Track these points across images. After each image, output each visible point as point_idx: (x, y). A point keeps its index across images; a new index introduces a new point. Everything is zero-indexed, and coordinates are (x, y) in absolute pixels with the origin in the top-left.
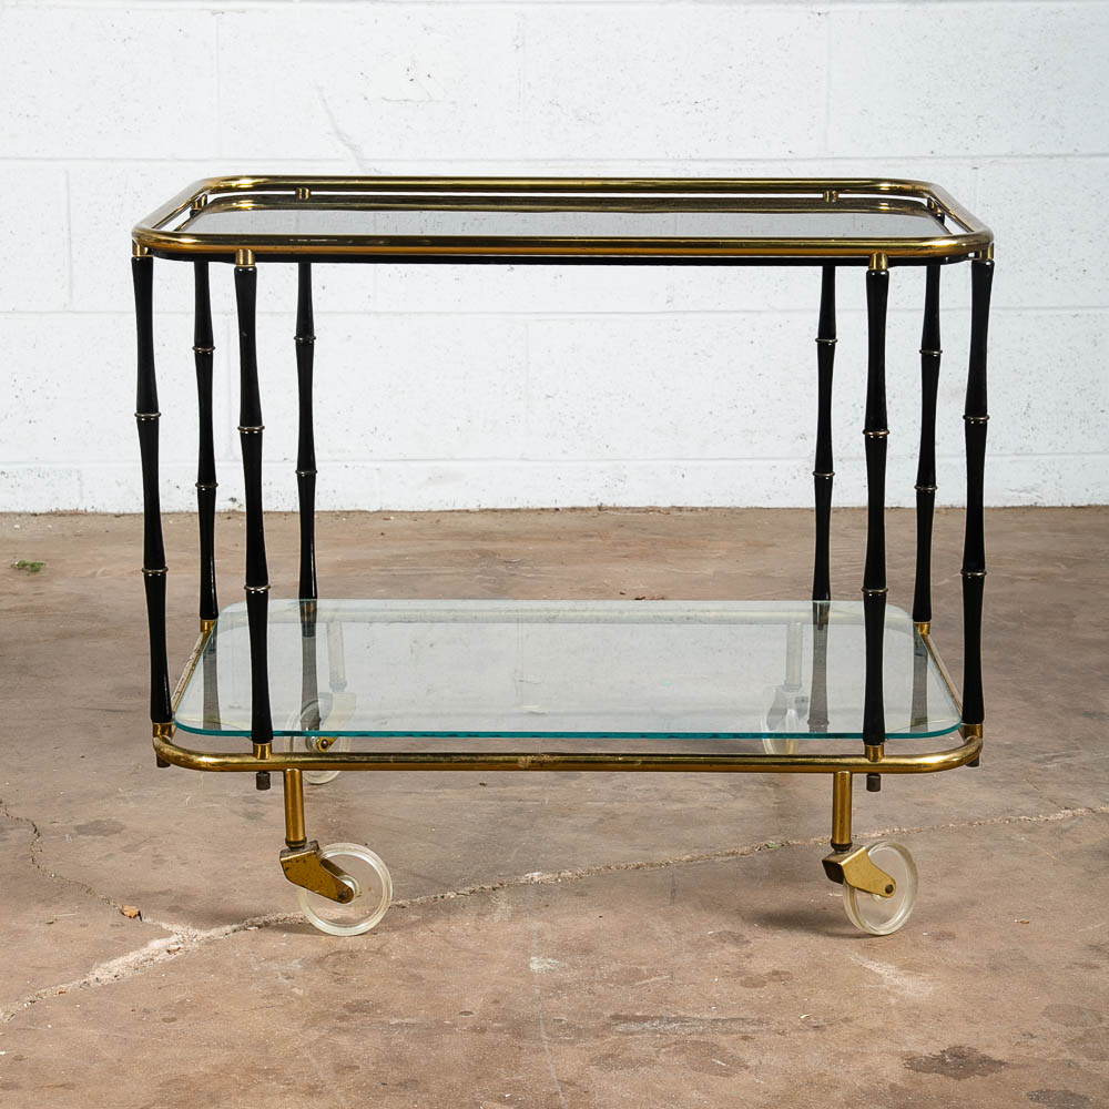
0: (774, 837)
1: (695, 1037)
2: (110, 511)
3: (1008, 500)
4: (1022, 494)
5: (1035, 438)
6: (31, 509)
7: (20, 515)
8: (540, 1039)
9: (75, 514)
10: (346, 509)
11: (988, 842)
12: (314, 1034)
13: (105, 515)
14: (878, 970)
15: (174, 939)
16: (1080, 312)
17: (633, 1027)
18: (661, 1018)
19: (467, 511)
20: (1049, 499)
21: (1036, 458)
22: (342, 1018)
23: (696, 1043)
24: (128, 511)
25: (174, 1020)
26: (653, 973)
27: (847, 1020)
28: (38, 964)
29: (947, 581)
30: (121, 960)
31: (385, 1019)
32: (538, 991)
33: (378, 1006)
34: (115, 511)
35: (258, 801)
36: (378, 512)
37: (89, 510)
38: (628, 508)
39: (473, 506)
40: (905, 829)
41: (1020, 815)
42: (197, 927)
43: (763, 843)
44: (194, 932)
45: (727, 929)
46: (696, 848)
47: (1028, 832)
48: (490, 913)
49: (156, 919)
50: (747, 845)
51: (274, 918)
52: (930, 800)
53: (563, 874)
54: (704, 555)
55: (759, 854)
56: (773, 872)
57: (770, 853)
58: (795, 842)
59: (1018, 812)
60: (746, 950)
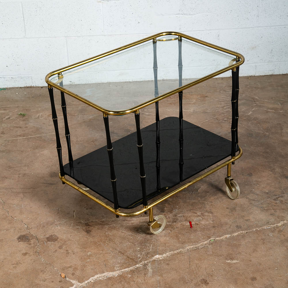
0: (212, 237)
2: (40, 86)
3: (266, 73)
4: (269, 72)
5: (273, 58)
6: (20, 86)
7: (17, 88)
9: (31, 87)
10: (99, 83)
13: (39, 87)
16: (286, 26)
19: (130, 82)
20: (276, 73)
21: (273, 63)
24: (44, 86)
34: (41, 86)
36: (107, 83)
37: (35, 86)
38: (170, 80)
39: (131, 81)
40: (243, 232)
41: (271, 224)
42: (79, 282)
43: (210, 240)
44: (79, 284)
45: (203, 278)
46: (194, 242)
47: (273, 232)
48: (147, 273)
49: (69, 278)
50: (206, 241)
51: (97, 277)
52: (249, 218)
53: (163, 255)
54: (190, 103)
55: (209, 245)
56: (213, 252)
57: (212, 244)
58: (217, 238)
59: (270, 223)
60: (208, 287)
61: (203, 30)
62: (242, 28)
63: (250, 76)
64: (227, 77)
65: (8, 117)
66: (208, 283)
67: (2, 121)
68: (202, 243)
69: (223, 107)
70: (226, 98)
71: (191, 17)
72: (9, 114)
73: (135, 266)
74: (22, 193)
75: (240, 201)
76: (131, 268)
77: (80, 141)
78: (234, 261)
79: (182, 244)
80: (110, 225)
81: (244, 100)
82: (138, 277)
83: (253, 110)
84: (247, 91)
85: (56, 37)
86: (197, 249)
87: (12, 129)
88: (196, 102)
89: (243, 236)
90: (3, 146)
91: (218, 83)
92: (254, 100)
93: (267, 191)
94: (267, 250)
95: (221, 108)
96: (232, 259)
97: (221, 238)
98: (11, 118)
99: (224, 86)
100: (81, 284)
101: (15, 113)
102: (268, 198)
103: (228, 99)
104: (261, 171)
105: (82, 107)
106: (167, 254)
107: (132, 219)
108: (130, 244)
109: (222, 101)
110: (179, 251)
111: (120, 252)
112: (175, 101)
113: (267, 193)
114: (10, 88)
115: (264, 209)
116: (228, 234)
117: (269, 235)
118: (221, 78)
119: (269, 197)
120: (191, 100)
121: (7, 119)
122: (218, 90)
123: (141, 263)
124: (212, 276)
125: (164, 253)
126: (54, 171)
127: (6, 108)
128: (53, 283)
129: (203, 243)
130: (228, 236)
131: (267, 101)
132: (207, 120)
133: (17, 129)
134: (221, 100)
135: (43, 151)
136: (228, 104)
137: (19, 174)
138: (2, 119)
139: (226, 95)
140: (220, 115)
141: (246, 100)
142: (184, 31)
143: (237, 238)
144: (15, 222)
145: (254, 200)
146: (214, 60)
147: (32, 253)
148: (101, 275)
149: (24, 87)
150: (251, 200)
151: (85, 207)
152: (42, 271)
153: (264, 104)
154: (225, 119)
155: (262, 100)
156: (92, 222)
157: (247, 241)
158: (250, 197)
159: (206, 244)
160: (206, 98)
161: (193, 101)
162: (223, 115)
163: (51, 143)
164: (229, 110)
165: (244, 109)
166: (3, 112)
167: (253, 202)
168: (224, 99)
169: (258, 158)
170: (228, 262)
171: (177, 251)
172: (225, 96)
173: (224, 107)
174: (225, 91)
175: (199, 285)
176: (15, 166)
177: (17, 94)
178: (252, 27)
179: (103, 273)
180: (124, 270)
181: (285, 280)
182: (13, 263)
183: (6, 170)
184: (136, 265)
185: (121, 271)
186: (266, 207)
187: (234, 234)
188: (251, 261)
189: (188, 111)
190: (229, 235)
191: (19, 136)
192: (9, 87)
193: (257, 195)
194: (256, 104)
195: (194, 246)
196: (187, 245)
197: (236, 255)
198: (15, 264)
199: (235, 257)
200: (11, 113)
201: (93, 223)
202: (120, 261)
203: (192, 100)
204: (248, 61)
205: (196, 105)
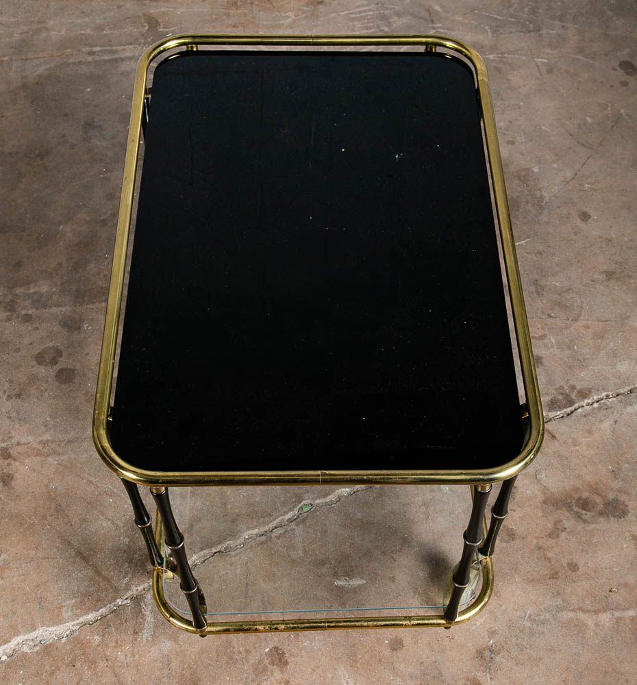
43: (300, 505)
45: (276, 645)
46: (262, 516)
48: (141, 629)
50: (291, 510)
51: (16, 642)
56: (305, 552)
57: (304, 520)
58: (318, 501)
60: (286, 676)
66: (286, 663)
68: (279, 519)
70: (365, 8)
73: (112, 606)
76: (103, 611)
78: (356, 582)
80: (63, 454)
81: (409, 17)
82: (116, 642)
86: (268, 538)
92: (430, 14)
96: (349, 574)
97: (328, 499)
103: (370, 10)
105: (21, 34)
111: (79, 553)
112: (245, 15)
116: (345, 486)
123: (129, 593)
129: (282, 517)
131: (460, 19)
134: (355, 13)
141: (412, 15)
143: (364, 501)
148: (27, 636)
153: (453, 30)
155: (448, 14)
156: (18, 444)
160: (320, 7)
161: (289, 17)
168: (365, 11)
170: (340, 583)
175: (265, 669)
179: (34, 628)
180: (85, 617)
181: (470, 645)
184: (115, 600)
185: (78, 622)
190: (347, 489)
194: (434, 28)
195: (261, 529)
196: (244, 527)
197: (360, 558)
199: (357, 567)
201: (19, 448)
202: (78, 586)
203: (287, 14)
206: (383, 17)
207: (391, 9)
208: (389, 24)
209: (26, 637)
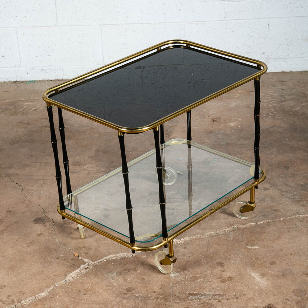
0: (236, 224)
1: (207, 301)
6: (50, 79)
7: (47, 80)
8: (171, 302)
9: (62, 80)
11: (290, 226)
12: (118, 299)
14: (255, 276)
15: (86, 265)
17: (193, 297)
18: (200, 294)
22: (125, 294)
23: (207, 303)
25: (86, 294)
26: (200, 277)
27: (244, 295)
28: (54, 274)
29: (299, 108)
30: (74, 272)
31: (135, 294)
32: (172, 284)
33: (134, 289)
35: (108, 210)
37: (66, 79)
40: (269, 221)
41: (300, 215)
42: (92, 260)
43: (233, 227)
44: (91, 262)
45: (220, 261)
46: (216, 229)
47: (301, 222)
49: (82, 257)
50: (228, 228)
51: (110, 257)
52: (278, 208)
53: (181, 240)
54: (233, 97)
55: (231, 231)
56: (234, 238)
57: (234, 231)
58: (241, 226)
59: (300, 213)
60: (223, 269)
61: (251, 19)
62: (295, 17)
63: (305, 72)
64: (278, 72)
65: (35, 109)
66: (224, 266)
67: (28, 112)
68: (223, 230)
69: (269, 102)
71: (238, 4)
72: (36, 106)
74: (42, 179)
75: (272, 192)
77: (108, 132)
78: (255, 247)
79: (203, 230)
81: (294, 96)
82: (152, 258)
83: (302, 105)
84: (299, 87)
85: (89, 25)
86: (218, 235)
87: (38, 120)
88: (239, 97)
89: (269, 224)
90: (27, 136)
91: (268, 78)
92: (305, 95)
93: (302, 184)
94: (292, 238)
95: (267, 102)
96: (253, 245)
97: (245, 226)
98: (38, 110)
99: (274, 81)
100: (93, 263)
101: (43, 105)
102: (302, 190)
104: (299, 164)
106: (186, 238)
107: (153, 206)
108: (148, 228)
109: (269, 96)
110: (199, 236)
113: (302, 186)
114: (40, 81)
115: (296, 201)
116: (253, 222)
117: (297, 224)
118: (272, 73)
119: (304, 189)
120: (234, 95)
121: (33, 111)
122: (266, 85)
124: (229, 259)
125: (182, 238)
126: (78, 160)
127: (33, 100)
128: (65, 261)
130: (253, 224)
132: (249, 115)
133: (43, 120)
135: (68, 141)
136: (276, 99)
137: (41, 162)
138: (29, 110)
139: (275, 90)
140: (264, 110)
142: (230, 19)
143: (261, 226)
144: (33, 206)
145: (286, 192)
146: (264, 53)
147: (47, 234)
149: (55, 80)
150: (283, 191)
151: (106, 194)
152: (55, 250)
154: (269, 114)
157: (272, 229)
158: (283, 189)
159: (227, 231)
160: (252, 92)
161: (237, 96)
162: (268, 110)
163: (78, 134)
164: (275, 105)
165: (292, 105)
166: (30, 103)
167: (285, 194)
168: (273, 94)
169: (298, 152)
170: (249, 247)
171: (197, 236)
172: (273, 91)
173: (271, 102)
174: (274, 86)
175: (215, 267)
176: (36, 155)
177: (47, 86)
178: (306, 16)
179: (118, 253)
182: (27, 242)
183: (28, 158)
186: (298, 199)
187: (259, 222)
188: (272, 247)
189: (230, 105)
191: (45, 127)
192: (38, 79)
193: (291, 187)
194: (306, 99)
195: (215, 232)
196: (208, 231)
197: (258, 241)
198: (29, 243)
199: (256, 243)
200: (38, 105)
203: (236, 95)
204: (302, 54)
205: (240, 100)
206: (281, 96)
207: (285, 93)
208: (284, 98)
209: (114, 256)
